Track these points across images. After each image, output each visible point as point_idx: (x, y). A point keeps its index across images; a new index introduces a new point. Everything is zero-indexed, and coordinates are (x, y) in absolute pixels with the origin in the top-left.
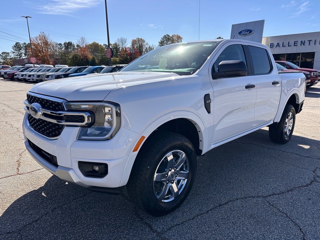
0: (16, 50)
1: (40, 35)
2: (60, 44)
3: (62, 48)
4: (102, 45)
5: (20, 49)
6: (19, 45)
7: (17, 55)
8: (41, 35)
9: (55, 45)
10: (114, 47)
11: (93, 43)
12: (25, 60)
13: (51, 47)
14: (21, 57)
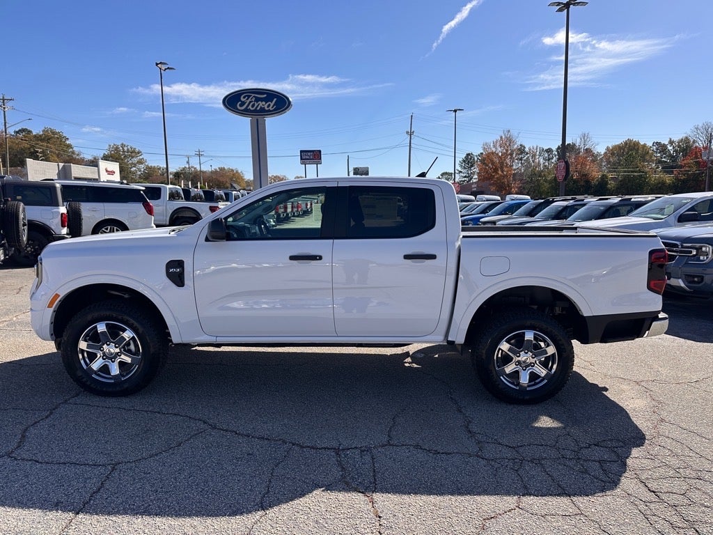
0: (465, 168)
1: (501, 137)
2: (549, 151)
3: (552, 158)
4: (650, 144)
5: (472, 166)
6: (471, 159)
7: (465, 177)
8: (504, 137)
9: (538, 153)
10: (679, 146)
11: (626, 143)
12: (473, 186)
13: (530, 158)
14: (471, 179)
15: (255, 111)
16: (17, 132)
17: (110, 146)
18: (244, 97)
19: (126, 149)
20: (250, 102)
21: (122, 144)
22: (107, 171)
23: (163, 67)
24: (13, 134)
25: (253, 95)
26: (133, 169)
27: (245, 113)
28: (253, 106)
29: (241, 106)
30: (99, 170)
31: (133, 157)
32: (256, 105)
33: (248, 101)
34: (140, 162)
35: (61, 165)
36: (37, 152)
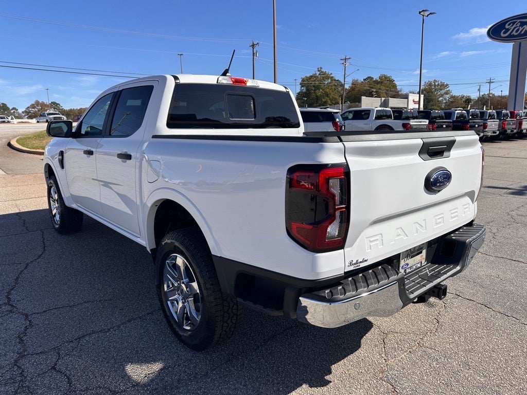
15: (520, 35)
16: (365, 80)
17: (425, 82)
18: (509, 25)
19: (437, 83)
20: (515, 28)
21: (435, 80)
22: (414, 101)
23: (426, 13)
24: (363, 81)
25: (519, 21)
26: (441, 99)
27: (509, 38)
28: (517, 32)
29: (504, 33)
30: (408, 101)
31: (441, 90)
32: (521, 29)
33: (513, 28)
34: (447, 93)
35: (383, 99)
36: (373, 91)
